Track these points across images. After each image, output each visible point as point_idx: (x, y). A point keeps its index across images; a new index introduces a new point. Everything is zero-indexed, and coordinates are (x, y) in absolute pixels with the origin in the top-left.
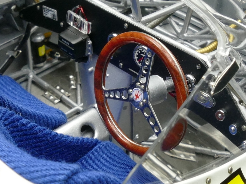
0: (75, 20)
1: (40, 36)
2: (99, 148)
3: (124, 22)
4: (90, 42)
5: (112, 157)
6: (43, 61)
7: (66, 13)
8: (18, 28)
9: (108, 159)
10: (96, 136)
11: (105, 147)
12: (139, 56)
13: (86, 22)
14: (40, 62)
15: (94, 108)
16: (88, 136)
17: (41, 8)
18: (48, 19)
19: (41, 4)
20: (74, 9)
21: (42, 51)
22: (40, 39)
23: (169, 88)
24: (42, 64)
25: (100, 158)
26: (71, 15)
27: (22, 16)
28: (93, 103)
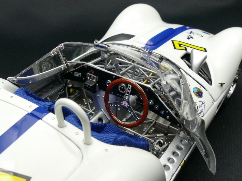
0: (90, 76)
1: (70, 84)
2: (108, 127)
3: (113, 75)
4: (97, 85)
5: (113, 129)
6: (72, 95)
7: (86, 74)
8: (62, 82)
9: (112, 131)
10: (104, 122)
11: (109, 126)
12: (121, 88)
13: (96, 77)
14: (71, 95)
15: (102, 111)
16: (100, 123)
17: (73, 73)
18: (77, 77)
19: (73, 71)
20: (89, 72)
21: (71, 90)
22: (70, 86)
23: (136, 99)
24: (71, 96)
25: (109, 131)
26: (88, 74)
27: (64, 77)
28: (101, 109)
